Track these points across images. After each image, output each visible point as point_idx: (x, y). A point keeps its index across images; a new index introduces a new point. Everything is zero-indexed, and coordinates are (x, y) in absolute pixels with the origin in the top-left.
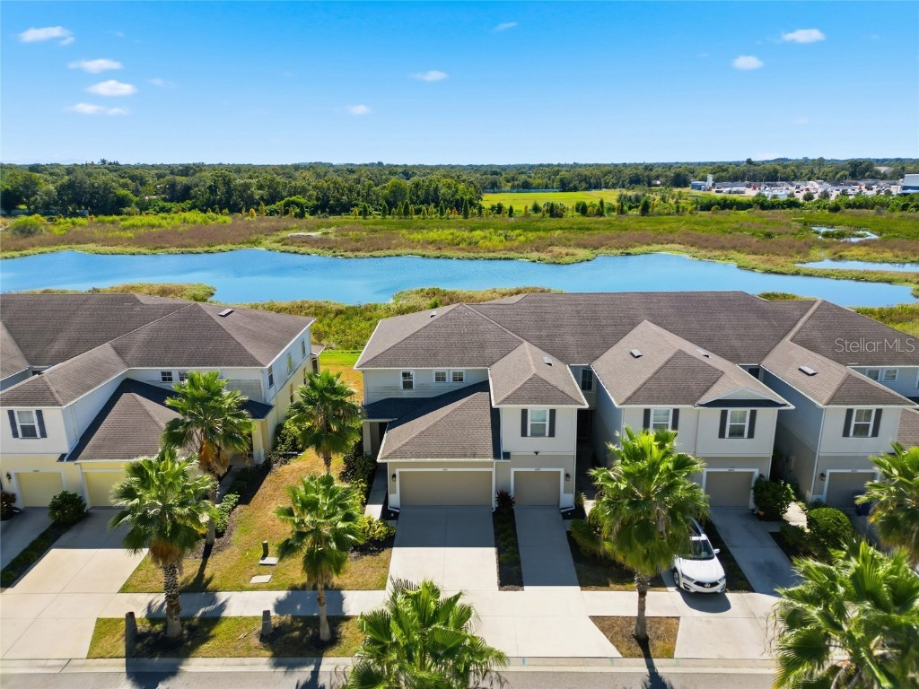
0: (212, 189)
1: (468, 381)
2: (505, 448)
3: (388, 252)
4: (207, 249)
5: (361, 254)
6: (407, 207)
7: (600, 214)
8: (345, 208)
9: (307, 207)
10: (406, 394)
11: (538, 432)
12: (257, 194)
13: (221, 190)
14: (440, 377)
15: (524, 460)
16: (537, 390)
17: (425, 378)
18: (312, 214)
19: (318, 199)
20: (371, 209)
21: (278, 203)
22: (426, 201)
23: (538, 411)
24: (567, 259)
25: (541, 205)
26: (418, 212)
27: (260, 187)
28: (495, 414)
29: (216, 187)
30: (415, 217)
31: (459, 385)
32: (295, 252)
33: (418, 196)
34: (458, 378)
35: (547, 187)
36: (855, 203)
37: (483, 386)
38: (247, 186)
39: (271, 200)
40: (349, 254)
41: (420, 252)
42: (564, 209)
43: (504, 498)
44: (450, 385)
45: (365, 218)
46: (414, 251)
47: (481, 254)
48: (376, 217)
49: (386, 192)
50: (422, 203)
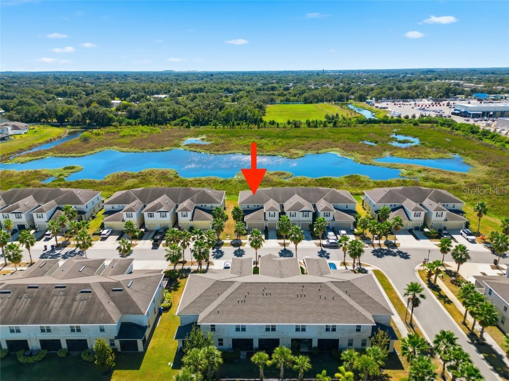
0: (149, 114)
1: (260, 207)
2: (266, 219)
3: (230, 152)
4: (162, 149)
5: (220, 153)
6: (233, 123)
7: (316, 127)
8: (206, 123)
9: (190, 122)
10: (248, 209)
11: (272, 216)
12: (169, 116)
13: (153, 115)
14: (255, 206)
15: (270, 221)
16: (272, 209)
17: (251, 206)
18: (193, 125)
19: (194, 118)
20: (217, 123)
21: (178, 120)
22: (241, 119)
23: (272, 213)
24: (295, 156)
25: (291, 121)
26: (238, 124)
27: (169, 113)
28: (265, 213)
29: (150, 113)
30: (237, 127)
31: (258, 207)
32: (195, 151)
33: (238, 117)
34: (258, 206)
35: (297, 101)
36: (425, 121)
37: (263, 208)
38: (164, 113)
39: (174, 118)
40: (216, 153)
41: (242, 151)
42: (301, 123)
43: (266, 227)
44: (256, 207)
45: (216, 128)
46: (240, 151)
47: (264, 153)
48: (220, 126)
49: (224, 115)
50: (240, 120)
